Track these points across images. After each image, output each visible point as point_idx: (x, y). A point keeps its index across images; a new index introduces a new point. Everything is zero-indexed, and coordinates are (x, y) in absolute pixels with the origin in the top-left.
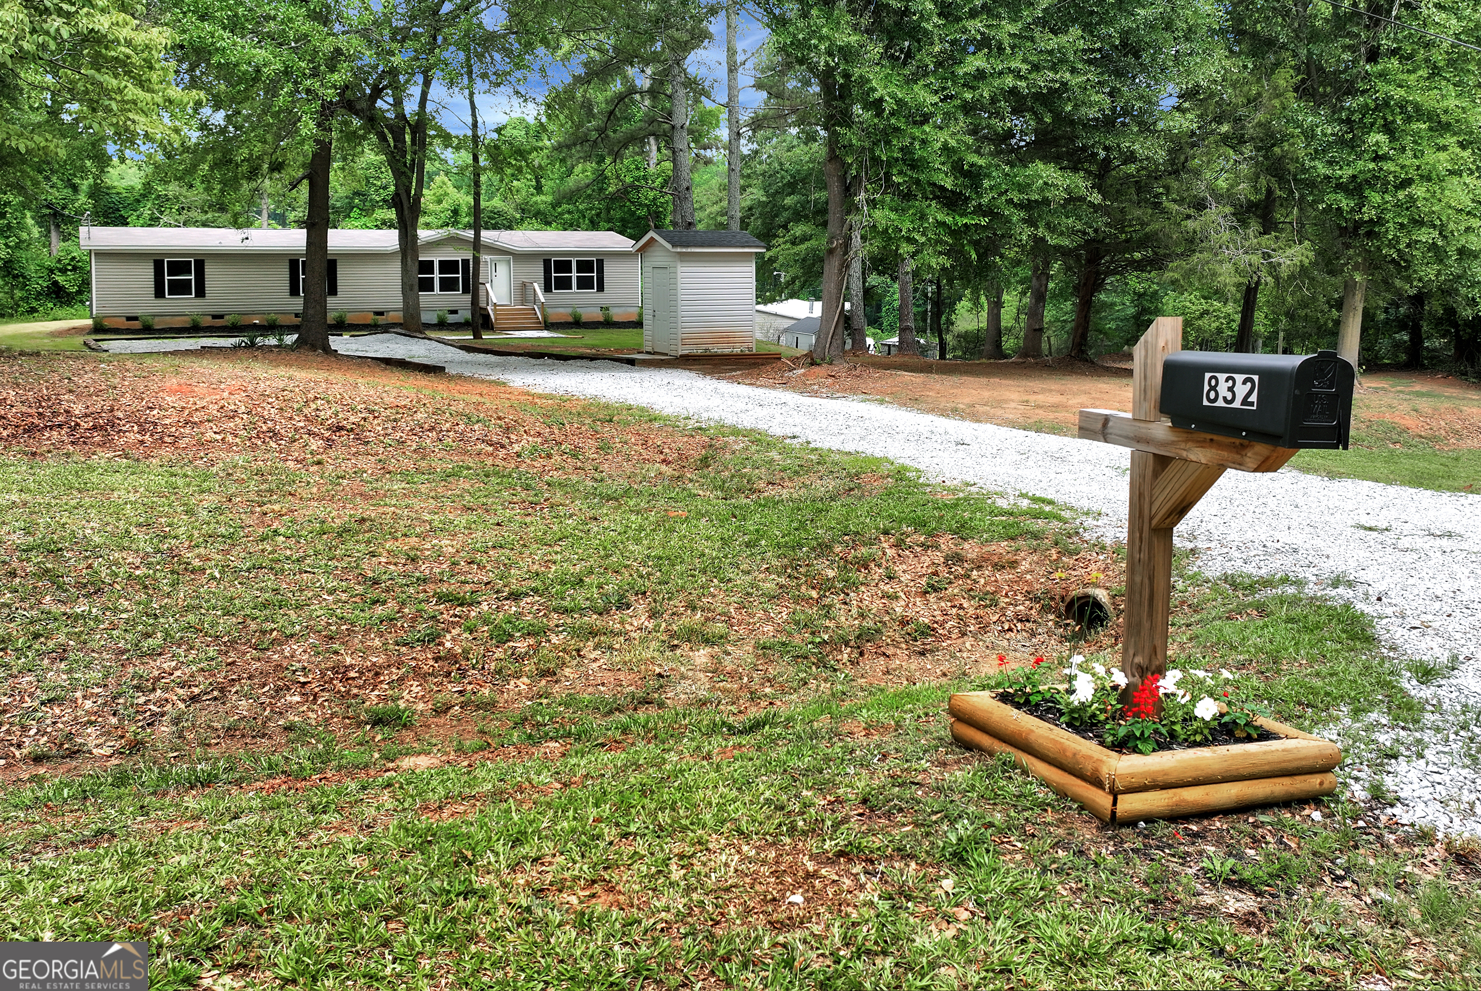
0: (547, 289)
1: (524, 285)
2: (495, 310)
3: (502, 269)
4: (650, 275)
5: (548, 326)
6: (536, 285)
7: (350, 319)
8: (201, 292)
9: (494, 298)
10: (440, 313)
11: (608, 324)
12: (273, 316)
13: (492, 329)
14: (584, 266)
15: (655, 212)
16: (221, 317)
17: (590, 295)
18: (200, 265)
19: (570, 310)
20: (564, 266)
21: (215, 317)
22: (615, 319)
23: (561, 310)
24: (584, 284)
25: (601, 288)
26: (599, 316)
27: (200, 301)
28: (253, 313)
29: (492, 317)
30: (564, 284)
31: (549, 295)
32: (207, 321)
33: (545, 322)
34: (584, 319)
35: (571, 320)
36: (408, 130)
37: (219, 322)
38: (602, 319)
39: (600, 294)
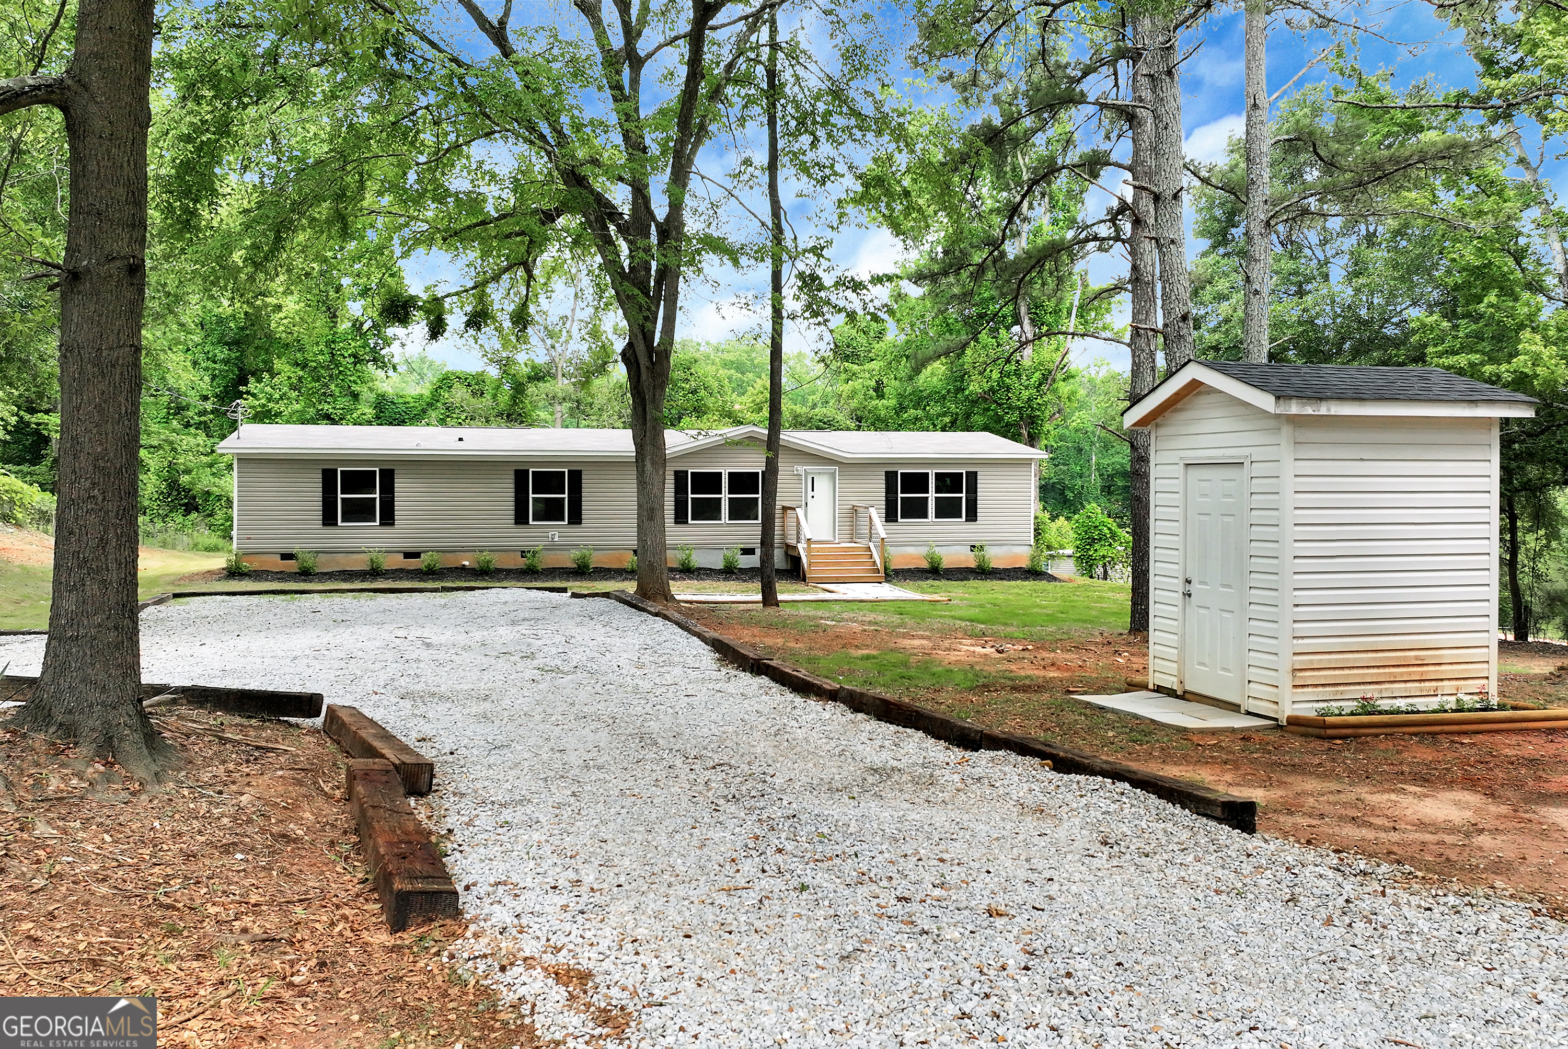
0: (890, 516)
1: (854, 510)
2: (808, 550)
3: (823, 484)
4: (1177, 485)
5: (892, 575)
6: (872, 511)
7: (596, 560)
8: (388, 518)
9: (807, 531)
10: (729, 554)
11: (983, 572)
12: (486, 556)
13: (804, 580)
14: (949, 482)
15: (1030, 417)
16: (416, 555)
17: (957, 527)
18: (388, 477)
19: (923, 551)
20: (916, 482)
21: (407, 555)
22: (994, 565)
23: (910, 550)
24: (947, 510)
25: (972, 516)
26: (969, 560)
27: (387, 531)
28: (463, 550)
29: (804, 560)
30: (916, 510)
31: (892, 526)
32: (397, 561)
33: (886, 569)
34: (945, 564)
35: (925, 565)
36: (653, 228)
37: (413, 564)
38: (973, 565)
39: (971, 526)
